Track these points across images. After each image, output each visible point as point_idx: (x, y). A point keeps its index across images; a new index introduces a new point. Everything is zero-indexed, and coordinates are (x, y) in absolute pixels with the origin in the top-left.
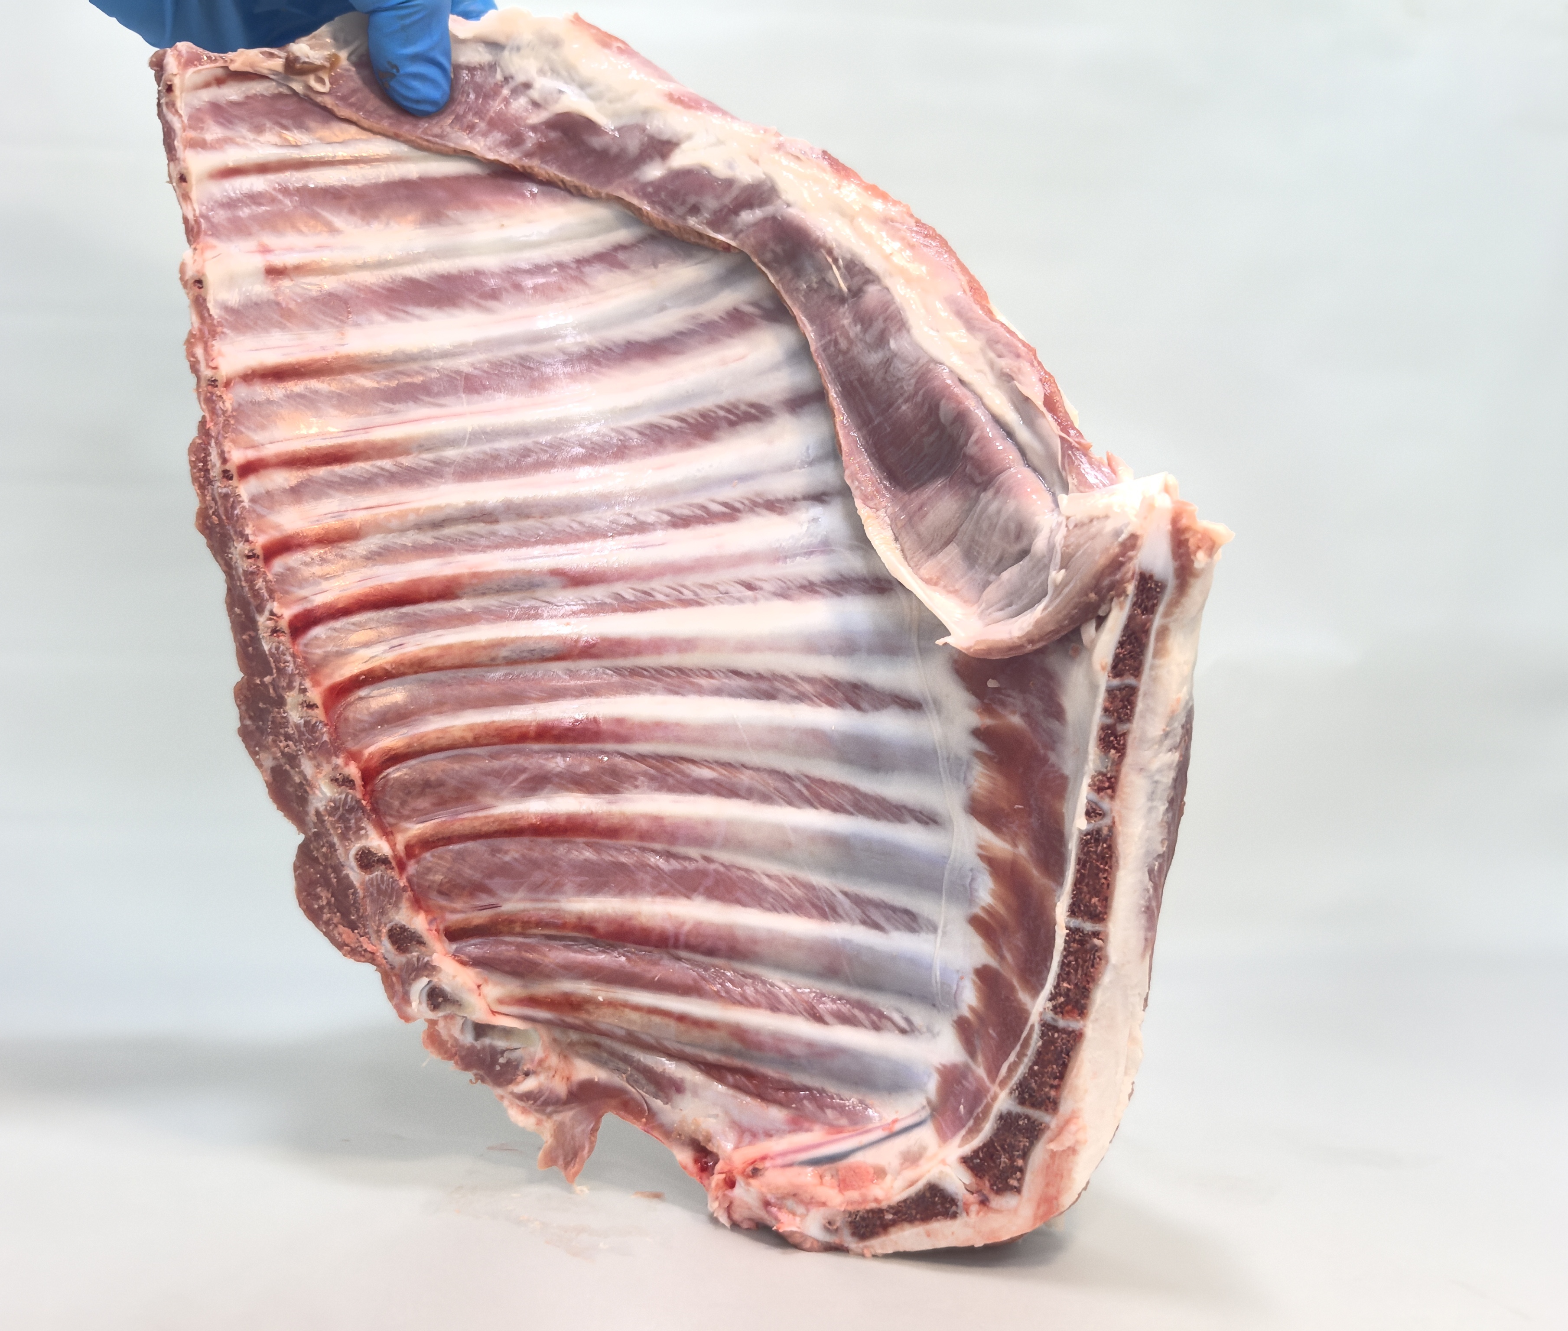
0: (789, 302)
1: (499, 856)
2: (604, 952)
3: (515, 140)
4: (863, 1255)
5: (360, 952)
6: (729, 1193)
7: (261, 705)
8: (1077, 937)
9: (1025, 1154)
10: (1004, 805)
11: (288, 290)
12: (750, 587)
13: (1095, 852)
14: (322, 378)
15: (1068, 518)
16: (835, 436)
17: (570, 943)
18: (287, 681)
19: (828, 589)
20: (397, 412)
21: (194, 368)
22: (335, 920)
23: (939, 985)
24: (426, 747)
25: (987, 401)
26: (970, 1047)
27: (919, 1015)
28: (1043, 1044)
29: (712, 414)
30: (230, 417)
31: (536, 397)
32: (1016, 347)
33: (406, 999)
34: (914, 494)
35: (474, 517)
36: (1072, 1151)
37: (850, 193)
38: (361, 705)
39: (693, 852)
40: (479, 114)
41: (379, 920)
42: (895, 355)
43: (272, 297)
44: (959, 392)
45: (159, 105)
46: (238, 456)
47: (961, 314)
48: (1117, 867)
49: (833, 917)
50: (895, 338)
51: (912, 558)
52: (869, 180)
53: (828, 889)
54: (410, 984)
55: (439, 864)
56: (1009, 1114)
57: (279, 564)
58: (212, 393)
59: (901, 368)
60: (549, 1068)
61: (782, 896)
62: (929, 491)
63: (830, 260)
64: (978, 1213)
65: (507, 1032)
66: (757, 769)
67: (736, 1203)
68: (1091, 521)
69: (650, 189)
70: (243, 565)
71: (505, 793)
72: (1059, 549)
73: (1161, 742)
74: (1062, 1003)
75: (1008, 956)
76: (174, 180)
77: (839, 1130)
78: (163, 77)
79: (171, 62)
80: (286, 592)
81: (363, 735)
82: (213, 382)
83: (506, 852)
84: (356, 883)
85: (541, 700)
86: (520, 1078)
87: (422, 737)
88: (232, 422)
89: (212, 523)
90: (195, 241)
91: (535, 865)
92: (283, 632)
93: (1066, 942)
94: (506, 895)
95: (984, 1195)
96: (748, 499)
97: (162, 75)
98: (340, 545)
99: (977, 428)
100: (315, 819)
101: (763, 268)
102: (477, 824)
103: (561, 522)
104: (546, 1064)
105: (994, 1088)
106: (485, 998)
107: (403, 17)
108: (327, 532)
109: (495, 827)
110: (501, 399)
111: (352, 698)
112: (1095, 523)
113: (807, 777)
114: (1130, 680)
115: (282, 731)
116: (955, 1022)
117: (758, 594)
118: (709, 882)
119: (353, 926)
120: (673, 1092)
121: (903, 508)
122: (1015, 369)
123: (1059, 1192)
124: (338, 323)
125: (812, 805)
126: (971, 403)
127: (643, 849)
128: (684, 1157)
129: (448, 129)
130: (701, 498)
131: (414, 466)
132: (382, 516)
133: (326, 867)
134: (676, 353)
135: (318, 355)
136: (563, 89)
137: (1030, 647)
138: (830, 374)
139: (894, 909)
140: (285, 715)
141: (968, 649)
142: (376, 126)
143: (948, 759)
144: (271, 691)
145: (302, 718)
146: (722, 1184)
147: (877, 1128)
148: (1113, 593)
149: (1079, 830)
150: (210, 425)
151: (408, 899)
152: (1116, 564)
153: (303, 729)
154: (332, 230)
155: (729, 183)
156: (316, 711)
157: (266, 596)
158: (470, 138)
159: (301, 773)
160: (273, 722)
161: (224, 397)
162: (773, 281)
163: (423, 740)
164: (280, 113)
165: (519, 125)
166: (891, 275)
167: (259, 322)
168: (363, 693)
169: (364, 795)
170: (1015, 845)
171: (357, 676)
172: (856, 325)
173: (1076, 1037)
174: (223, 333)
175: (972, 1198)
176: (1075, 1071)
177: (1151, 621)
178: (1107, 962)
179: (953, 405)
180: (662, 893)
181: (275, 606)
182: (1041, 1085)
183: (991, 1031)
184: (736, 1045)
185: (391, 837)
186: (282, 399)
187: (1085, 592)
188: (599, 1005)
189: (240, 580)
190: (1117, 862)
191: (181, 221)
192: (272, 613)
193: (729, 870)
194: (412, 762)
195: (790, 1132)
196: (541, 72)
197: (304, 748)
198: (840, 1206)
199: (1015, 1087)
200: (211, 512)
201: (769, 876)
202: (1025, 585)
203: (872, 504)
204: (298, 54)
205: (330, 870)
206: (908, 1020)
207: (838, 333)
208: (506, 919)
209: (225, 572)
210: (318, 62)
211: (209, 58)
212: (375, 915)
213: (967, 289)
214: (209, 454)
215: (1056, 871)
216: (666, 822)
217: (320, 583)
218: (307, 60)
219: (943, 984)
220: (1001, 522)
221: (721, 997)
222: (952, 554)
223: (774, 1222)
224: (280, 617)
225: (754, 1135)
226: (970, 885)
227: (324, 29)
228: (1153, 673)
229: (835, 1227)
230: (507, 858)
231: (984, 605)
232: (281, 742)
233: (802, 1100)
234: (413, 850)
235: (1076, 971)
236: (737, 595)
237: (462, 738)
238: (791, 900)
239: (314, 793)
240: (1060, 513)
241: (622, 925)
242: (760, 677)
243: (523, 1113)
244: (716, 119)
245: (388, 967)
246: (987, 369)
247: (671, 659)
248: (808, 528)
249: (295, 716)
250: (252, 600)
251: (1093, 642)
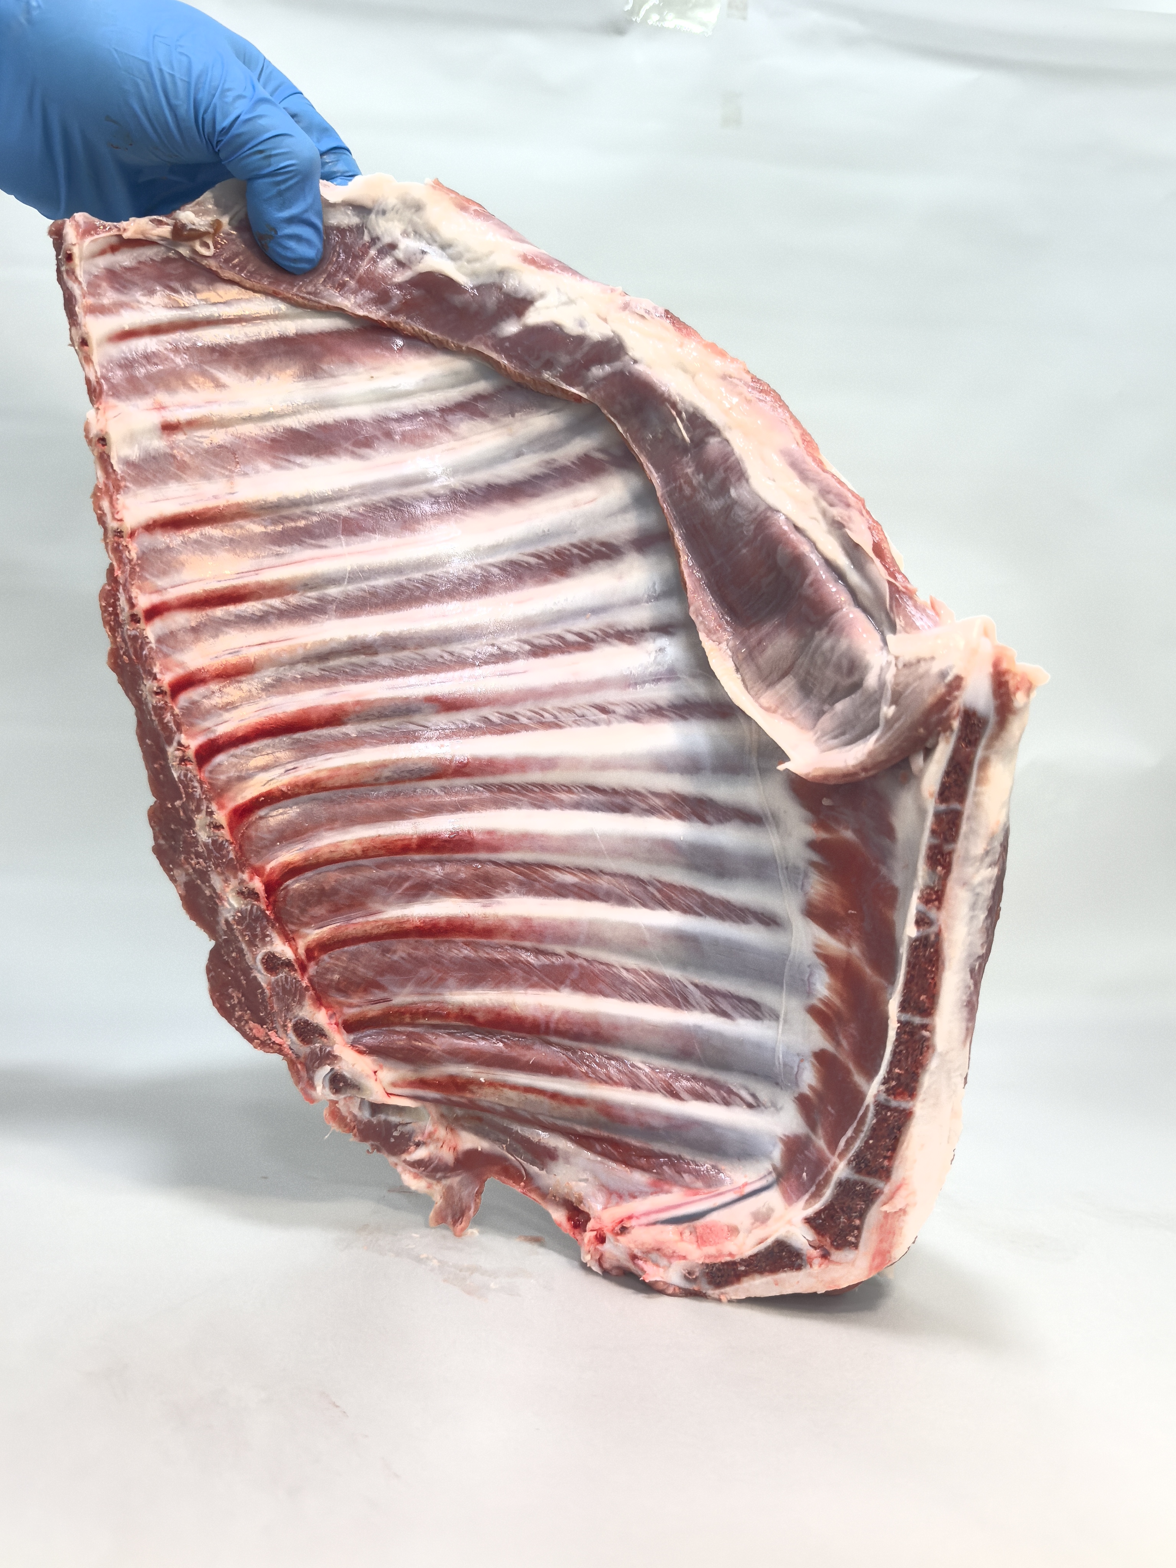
0: (636, 450)
1: (389, 955)
2: (483, 1039)
3: (382, 298)
4: (719, 1300)
5: (269, 1044)
6: (600, 1247)
7: (173, 827)
8: (907, 1029)
9: (862, 1215)
10: (838, 909)
11: (182, 444)
12: (603, 710)
13: (924, 956)
14: (215, 525)
15: (897, 658)
16: (679, 575)
17: (453, 1031)
18: (195, 804)
19: (674, 712)
20: (283, 554)
21: (101, 520)
22: (246, 1018)
23: (782, 1066)
24: (321, 860)
25: (820, 546)
26: (811, 1123)
27: (764, 1092)
28: (877, 1122)
29: (567, 552)
30: (135, 565)
31: (408, 537)
32: (846, 497)
33: (311, 1084)
34: (752, 630)
35: (355, 650)
36: (903, 1211)
37: (691, 351)
38: (262, 823)
39: (559, 949)
40: (350, 273)
41: (285, 1016)
42: (734, 503)
43: (168, 450)
44: (795, 538)
45: (59, 271)
46: (144, 601)
47: (794, 465)
48: (943, 970)
49: (685, 1006)
50: (736, 488)
51: (752, 688)
52: (709, 338)
53: (679, 981)
54: (314, 1072)
55: (336, 965)
56: (848, 1180)
57: (184, 699)
58: (118, 544)
59: (740, 514)
60: (438, 1140)
61: (639, 987)
62: (766, 628)
63: (674, 413)
64: (820, 1265)
65: (399, 1110)
66: (613, 875)
67: (607, 1255)
68: (919, 661)
69: (507, 344)
70: (153, 701)
71: (391, 899)
72: (889, 686)
73: (982, 859)
74: (894, 1086)
75: (844, 1043)
76: (76, 344)
77: (695, 1191)
78: (63, 247)
79: (70, 233)
80: (192, 725)
81: (264, 851)
82: (119, 533)
83: (395, 952)
84: (264, 985)
85: (422, 815)
86: (412, 1148)
87: (317, 852)
88: (138, 569)
89: (123, 662)
90: (97, 402)
91: (420, 963)
92: (190, 761)
93: (897, 1034)
94: (395, 990)
95: (825, 1250)
96: (600, 630)
97: (62, 244)
98: (238, 678)
99: (812, 572)
100: (225, 928)
101: (612, 419)
102: (368, 928)
103: (433, 652)
104: (435, 1137)
105: (834, 1159)
106: (381, 1082)
107: (279, 183)
108: (225, 668)
109: (383, 930)
110: (376, 541)
111: (253, 818)
112: (922, 664)
113: (660, 882)
114: (955, 805)
115: (193, 850)
116: (796, 1098)
117: (612, 717)
118: (574, 975)
119: (262, 1022)
120: (548, 1160)
121: (744, 642)
122: (846, 518)
123: (891, 1247)
124: (227, 473)
125: (664, 907)
126: (805, 548)
127: (515, 947)
128: (559, 1215)
129: (322, 288)
130: (558, 630)
131: (301, 603)
132: (273, 652)
133: (236, 970)
134: (533, 495)
135: (211, 504)
136: (425, 250)
137: (863, 775)
138: (675, 518)
139: (739, 999)
140: (194, 835)
141: (807, 775)
142: (257, 286)
143: (787, 868)
144: (182, 813)
145: (209, 837)
146: (593, 1240)
147: (729, 1191)
148: (940, 728)
149: (910, 938)
150: (118, 573)
151: (311, 997)
152: (943, 703)
153: (211, 847)
154: (219, 385)
155: (580, 340)
156: (222, 831)
157: (174, 728)
158: (341, 295)
159: (212, 887)
160: (184, 842)
161: (130, 546)
162: (621, 431)
163: (318, 854)
164: (169, 277)
165: (386, 283)
166: (730, 428)
167: (158, 475)
168: (262, 813)
169: (267, 906)
170: (848, 945)
171: (257, 799)
172: (698, 474)
173: (906, 1116)
174: (126, 487)
175: (815, 1253)
176: (905, 1144)
177: (974, 753)
178: (934, 1051)
179: (789, 550)
180: (533, 986)
181: (183, 739)
182: (876, 1156)
183: (830, 1108)
184: (603, 1119)
185: (293, 943)
186: (179, 545)
187: (914, 726)
188: (480, 1085)
189: (151, 715)
190: (943, 964)
191: (84, 382)
192: (180, 744)
193: (591, 964)
194: (309, 874)
195: (652, 1194)
196: (405, 234)
197: (213, 864)
198: (699, 1259)
199: (852, 1159)
200: (122, 653)
201: (627, 970)
202: (857, 717)
203: (714, 638)
204: (184, 221)
205: (239, 973)
206: (753, 1096)
207: (682, 481)
208: (397, 1012)
209: (135, 707)
210: (203, 229)
211: (105, 227)
212: (281, 1011)
213: (800, 442)
214: (118, 600)
215: (888, 972)
216: (535, 923)
217: (221, 715)
218: (194, 227)
219: (785, 1065)
220: (835, 658)
221: (590, 1077)
222: (787, 686)
223: (640, 1273)
224: (188, 747)
225: (620, 1197)
226: (808, 979)
227: (208, 195)
228: (976, 800)
229: (694, 1277)
230: (396, 957)
231: (819, 733)
232: (192, 859)
233: (661, 1165)
234: (310, 953)
235: (907, 1059)
236: (593, 718)
237: (352, 851)
238: (647, 990)
239: (223, 905)
240: (888, 651)
241: (499, 1014)
242: (615, 792)
243: (415, 1178)
244: (566, 279)
245: (294, 1056)
246: (819, 517)
247: (535, 776)
248: (656, 658)
249: (203, 836)
250: (161, 732)
251: (922, 771)
